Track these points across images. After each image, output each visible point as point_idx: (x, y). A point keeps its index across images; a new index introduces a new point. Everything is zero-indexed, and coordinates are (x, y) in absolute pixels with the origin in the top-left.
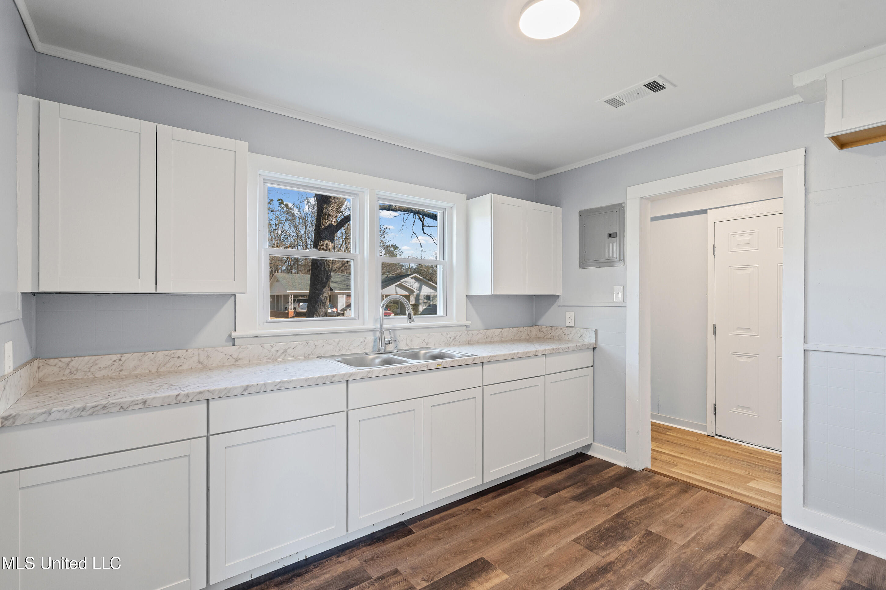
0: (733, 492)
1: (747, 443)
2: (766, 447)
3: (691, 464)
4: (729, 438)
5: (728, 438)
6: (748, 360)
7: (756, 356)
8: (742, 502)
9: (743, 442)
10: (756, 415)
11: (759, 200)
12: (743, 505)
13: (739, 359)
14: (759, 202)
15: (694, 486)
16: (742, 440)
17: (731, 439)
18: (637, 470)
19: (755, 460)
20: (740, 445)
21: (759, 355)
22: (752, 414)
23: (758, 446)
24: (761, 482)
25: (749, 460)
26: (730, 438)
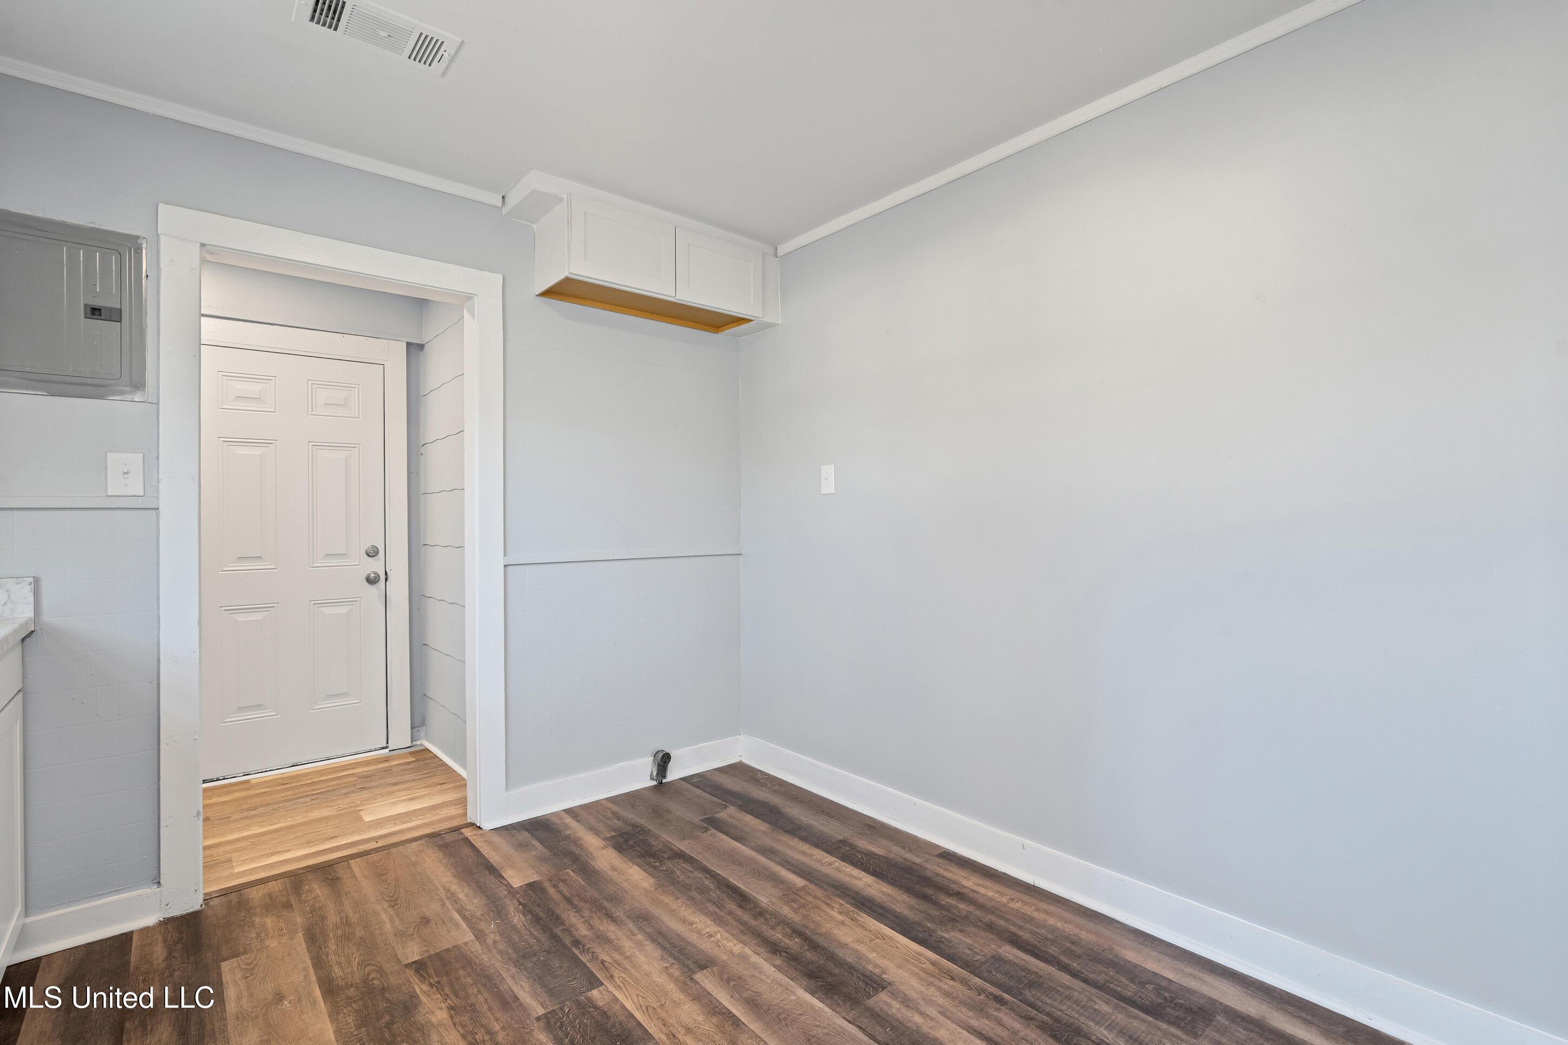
0: (375, 839)
1: (258, 773)
2: (291, 765)
3: (243, 844)
4: (220, 778)
5: (218, 780)
6: (258, 616)
7: (273, 607)
8: (415, 839)
9: (250, 774)
10: (274, 714)
11: (277, 323)
12: (420, 842)
13: (241, 618)
14: (275, 326)
15: (331, 864)
16: (247, 770)
17: (224, 779)
18: (197, 907)
19: (309, 789)
20: (248, 781)
21: (278, 603)
22: (262, 715)
23: (278, 769)
24: (372, 807)
25: (301, 793)
26: (222, 778)
